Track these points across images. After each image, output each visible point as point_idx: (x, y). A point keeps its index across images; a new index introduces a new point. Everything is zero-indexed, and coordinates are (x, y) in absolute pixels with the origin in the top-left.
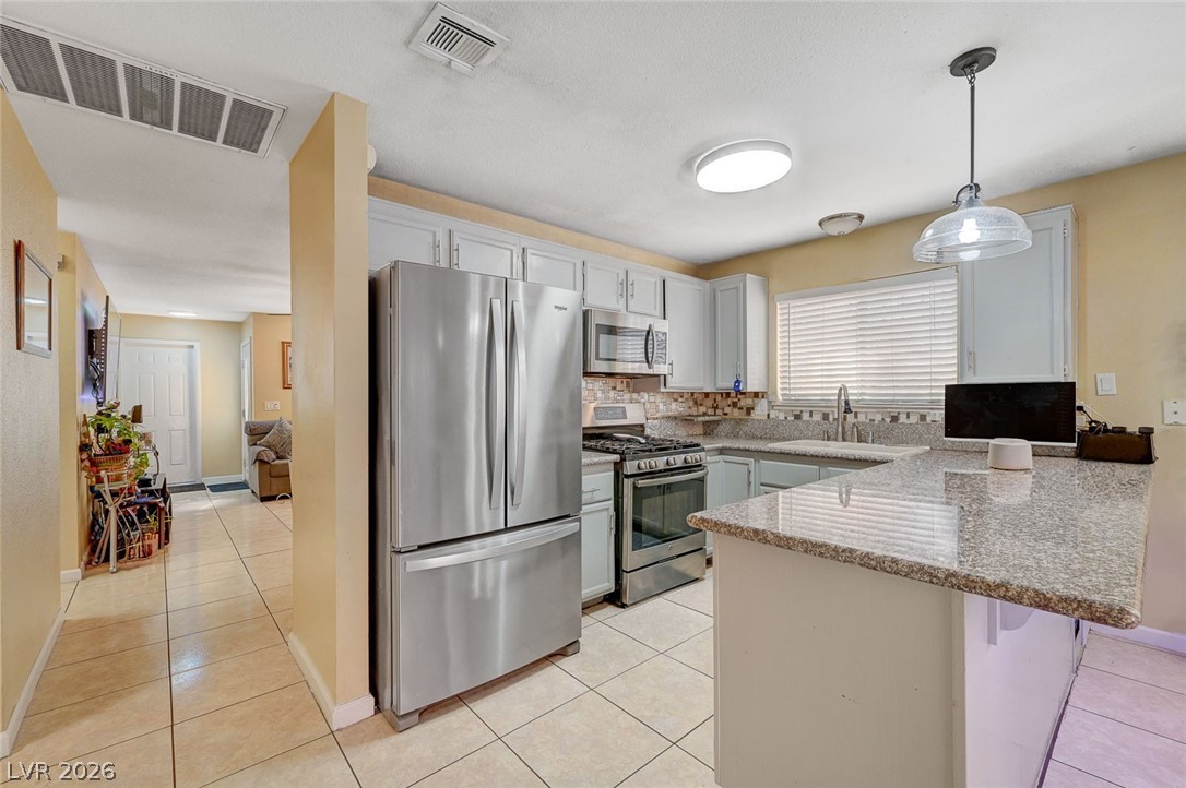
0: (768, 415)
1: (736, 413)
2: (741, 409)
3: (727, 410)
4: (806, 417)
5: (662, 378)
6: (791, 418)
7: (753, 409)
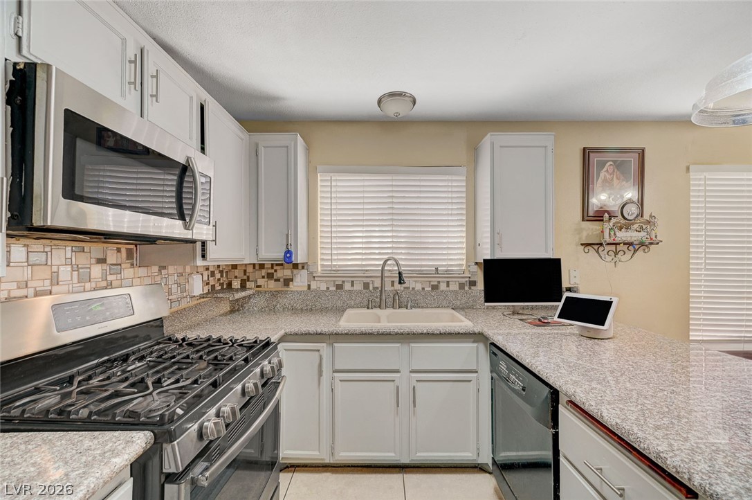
0: (309, 286)
1: (272, 285)
2: (277, 280)
3: (261, 282)
4: (347, 287)
5: (199, 245)
6: (333, 289)
7: (292, 280)
